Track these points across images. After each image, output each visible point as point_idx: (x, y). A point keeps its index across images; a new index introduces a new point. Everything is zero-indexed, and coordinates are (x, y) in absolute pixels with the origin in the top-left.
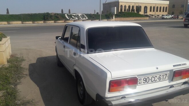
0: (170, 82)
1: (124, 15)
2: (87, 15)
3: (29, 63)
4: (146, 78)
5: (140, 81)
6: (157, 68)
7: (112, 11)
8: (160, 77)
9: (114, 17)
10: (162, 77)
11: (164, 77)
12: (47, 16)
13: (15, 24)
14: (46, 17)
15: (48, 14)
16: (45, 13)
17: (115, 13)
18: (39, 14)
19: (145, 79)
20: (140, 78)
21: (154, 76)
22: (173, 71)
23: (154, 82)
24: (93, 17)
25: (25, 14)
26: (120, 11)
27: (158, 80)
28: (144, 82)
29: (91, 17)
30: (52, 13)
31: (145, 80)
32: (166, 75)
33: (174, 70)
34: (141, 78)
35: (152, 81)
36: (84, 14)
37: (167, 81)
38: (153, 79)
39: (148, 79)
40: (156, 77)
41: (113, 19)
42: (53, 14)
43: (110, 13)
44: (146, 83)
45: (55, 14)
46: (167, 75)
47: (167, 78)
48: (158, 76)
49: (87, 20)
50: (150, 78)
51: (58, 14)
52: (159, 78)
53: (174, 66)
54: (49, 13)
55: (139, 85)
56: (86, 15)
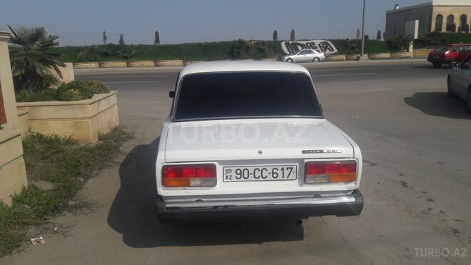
0: (301, 185)
1: (443, 41)
2: (335, 42)
3: (138, 144)
4: (242, 169)
5: (228, 175)
6: (260, 152)
7: (406, 32)
8: (275, 171)
9: (411, 47)
10: (280, 173)
11: (287, 172)
12: (238, 48)
13: (168, 66)
14: (236, 50)
15: (241, 42)
16: (235, 41)
17: (416, 37)
18: (222, 42)
19: (239, 172)
20: (228, 169)
21: (261, 168)
22: (303, 161)
23: (261, 178)
24: (353, 48)
25: (192, 44)
26: (433, 29)
27: (270, 177)
28: (239, 176)
29: (347, 47)
30: (251, 41)
31: (240, 174)
32: (289, 170)
33: (306, 161)
34: (231, 169)
35: (257, 176)
36: (329, 40)
37: (296, 182)
38: (258, 174)
39: (246, 172)
40: (264, 170)
41: (408, 51)
42: (253, 43)
43: (401, 37)
44: (242, 179)
45: (258, 43)
46: (294, 170)
47: (293, 176)
48: (270, 170)
49: (335, 54)
50: (251, 170)
51: (263, 43)
52: (273, 173)
53: (304, 152)
54: (245, 40)
55: (227, 180)
56: (333, 42)
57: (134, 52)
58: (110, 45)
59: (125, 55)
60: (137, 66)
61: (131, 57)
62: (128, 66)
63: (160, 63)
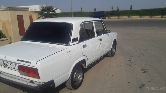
4: (5, 63)
10: (15, 67)
11: (17, 68)
13: (133, 18)
20: (1, 62)
21: (9, 64)
23: (10, 68)
31: (5, 65)
44: (5, 67)
52: (13, 67)
53: (18, 60)
57: (121, 13)
58: (114, 11)
59: (118, 14)
60: (121, 18)
61: (120, 15)
62: (118, 18)
63: (130, 17)
